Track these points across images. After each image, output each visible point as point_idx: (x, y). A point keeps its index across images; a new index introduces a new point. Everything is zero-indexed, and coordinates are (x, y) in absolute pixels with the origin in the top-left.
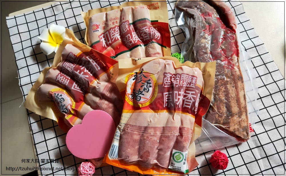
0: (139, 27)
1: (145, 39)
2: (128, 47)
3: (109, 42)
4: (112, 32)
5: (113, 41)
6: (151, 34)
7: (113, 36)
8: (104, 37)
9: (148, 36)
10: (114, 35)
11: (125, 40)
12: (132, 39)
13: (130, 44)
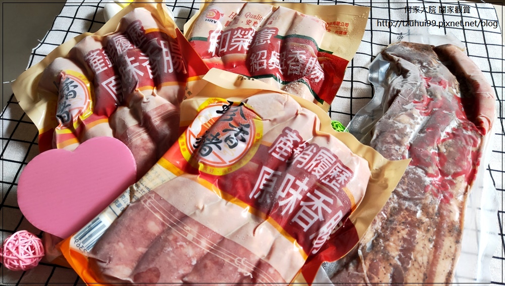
0: (290, 47)
1: (291, 70)
2: (251, 71)
3: (223, 50)
4: (238, 34)
5: (230, 49)
6: (307, 66)
7: (235, 41)
8: (219, 38)
9: (298, 68)
10: (239, 41)
11: (253, 57)
12: (265, 61)
13: (258, 68)
